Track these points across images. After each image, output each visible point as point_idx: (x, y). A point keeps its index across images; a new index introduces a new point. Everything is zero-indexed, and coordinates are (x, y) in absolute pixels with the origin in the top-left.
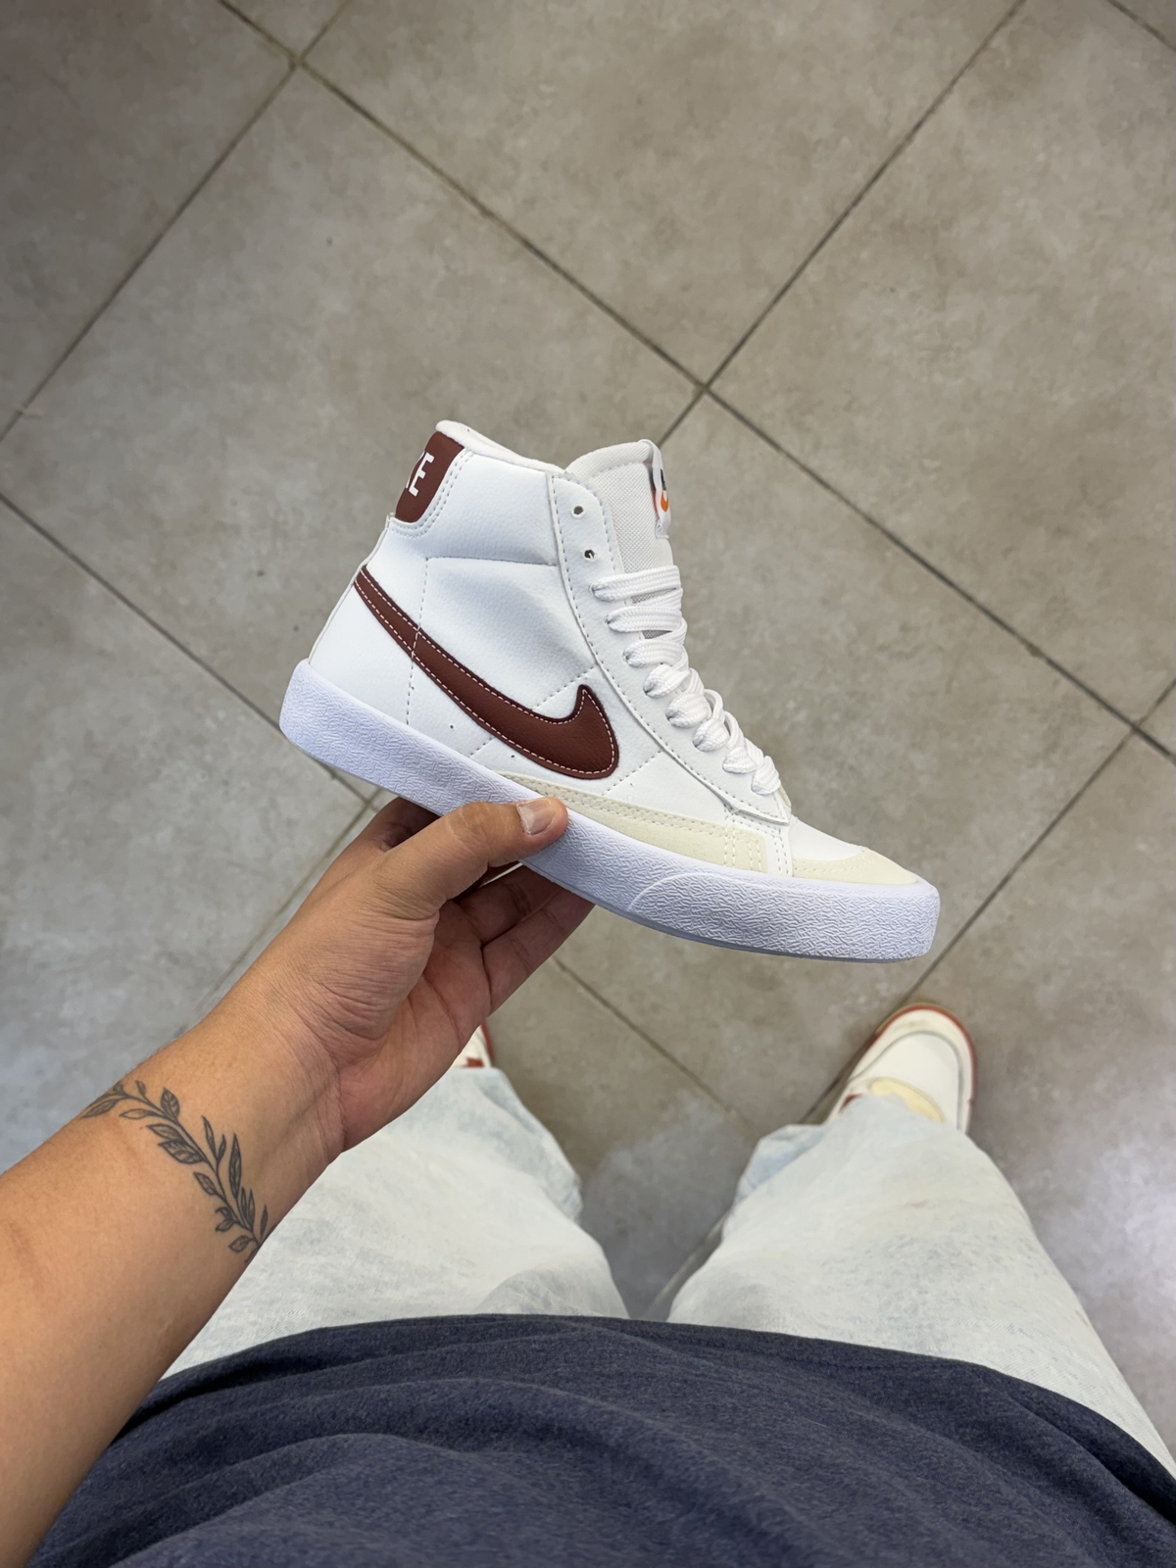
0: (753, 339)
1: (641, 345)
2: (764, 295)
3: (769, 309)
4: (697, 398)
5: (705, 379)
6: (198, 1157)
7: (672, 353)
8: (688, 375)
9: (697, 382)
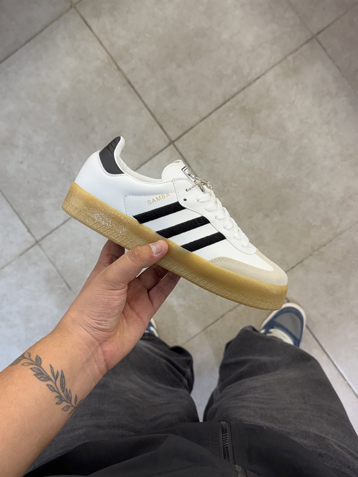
0: (191, 131)
1: (156, 124)
2: (197, 119)
3: (197, 124)
4: (169, 145)
5: (173, 139)
6: (49, 379)
7: (165, 129)
8: (168, 137)
9: (170, 140)
